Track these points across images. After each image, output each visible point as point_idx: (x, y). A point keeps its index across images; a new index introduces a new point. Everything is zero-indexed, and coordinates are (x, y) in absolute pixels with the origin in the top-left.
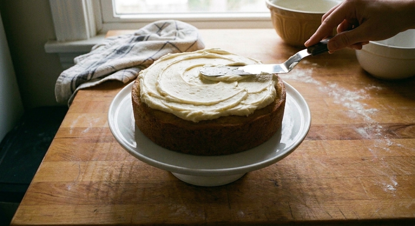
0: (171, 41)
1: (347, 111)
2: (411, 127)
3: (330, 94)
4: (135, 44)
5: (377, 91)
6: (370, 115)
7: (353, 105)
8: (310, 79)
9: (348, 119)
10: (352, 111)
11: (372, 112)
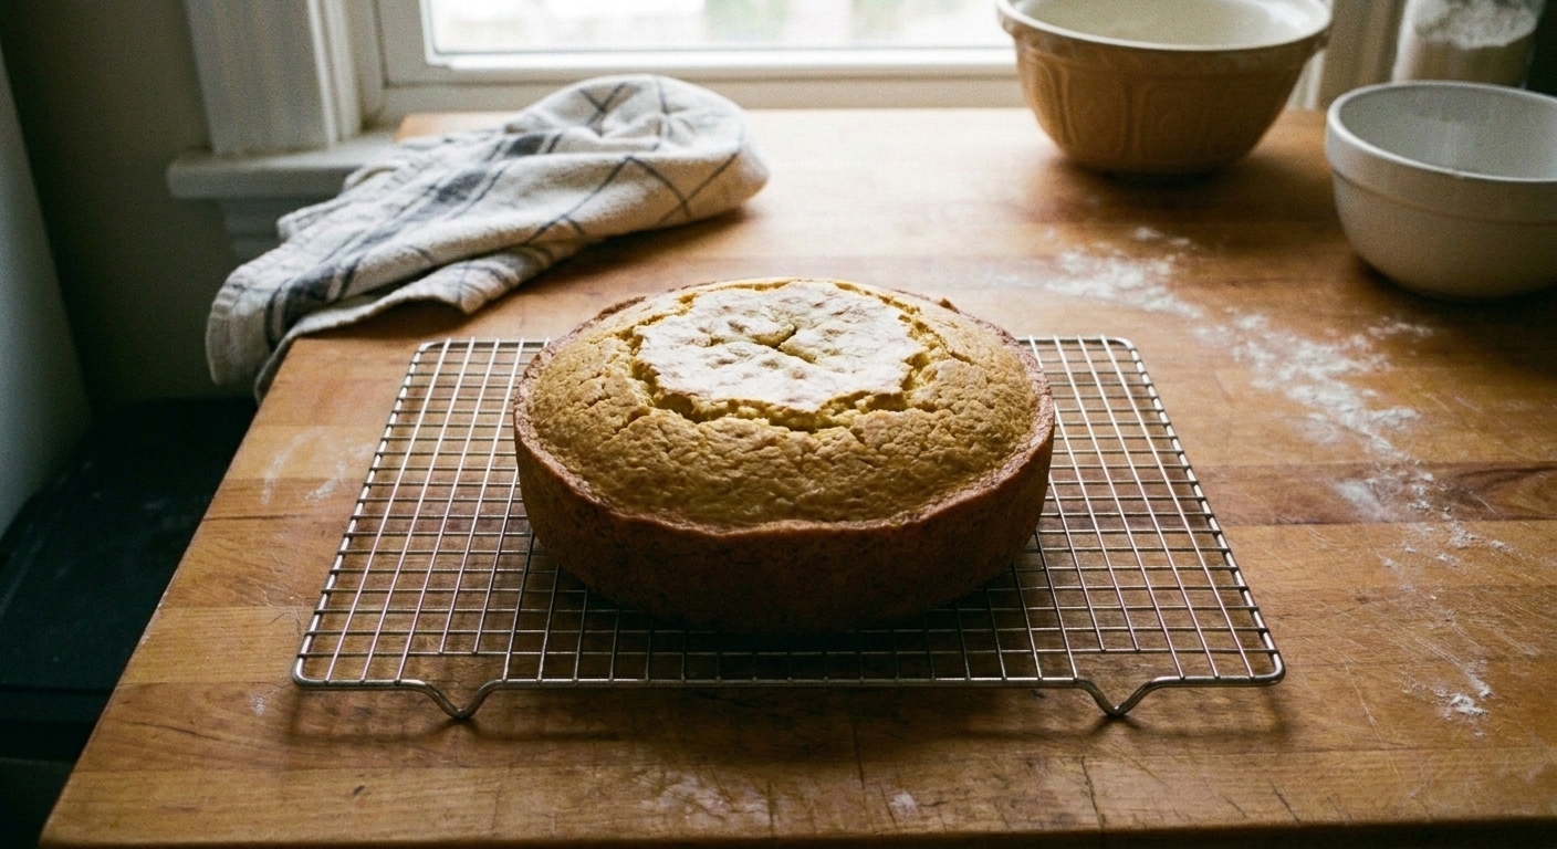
0: (640, 156)
1: (1302, 418)
2: (1541, 477)
3: (1237, 352)
4: (508, 166)
5: (1416, 340)
6: (1388, 431)
7: (1324, 396)
8: (1161, 295)
9: (1307, 446)
10: (1319, 416)
11: (1394, 422)
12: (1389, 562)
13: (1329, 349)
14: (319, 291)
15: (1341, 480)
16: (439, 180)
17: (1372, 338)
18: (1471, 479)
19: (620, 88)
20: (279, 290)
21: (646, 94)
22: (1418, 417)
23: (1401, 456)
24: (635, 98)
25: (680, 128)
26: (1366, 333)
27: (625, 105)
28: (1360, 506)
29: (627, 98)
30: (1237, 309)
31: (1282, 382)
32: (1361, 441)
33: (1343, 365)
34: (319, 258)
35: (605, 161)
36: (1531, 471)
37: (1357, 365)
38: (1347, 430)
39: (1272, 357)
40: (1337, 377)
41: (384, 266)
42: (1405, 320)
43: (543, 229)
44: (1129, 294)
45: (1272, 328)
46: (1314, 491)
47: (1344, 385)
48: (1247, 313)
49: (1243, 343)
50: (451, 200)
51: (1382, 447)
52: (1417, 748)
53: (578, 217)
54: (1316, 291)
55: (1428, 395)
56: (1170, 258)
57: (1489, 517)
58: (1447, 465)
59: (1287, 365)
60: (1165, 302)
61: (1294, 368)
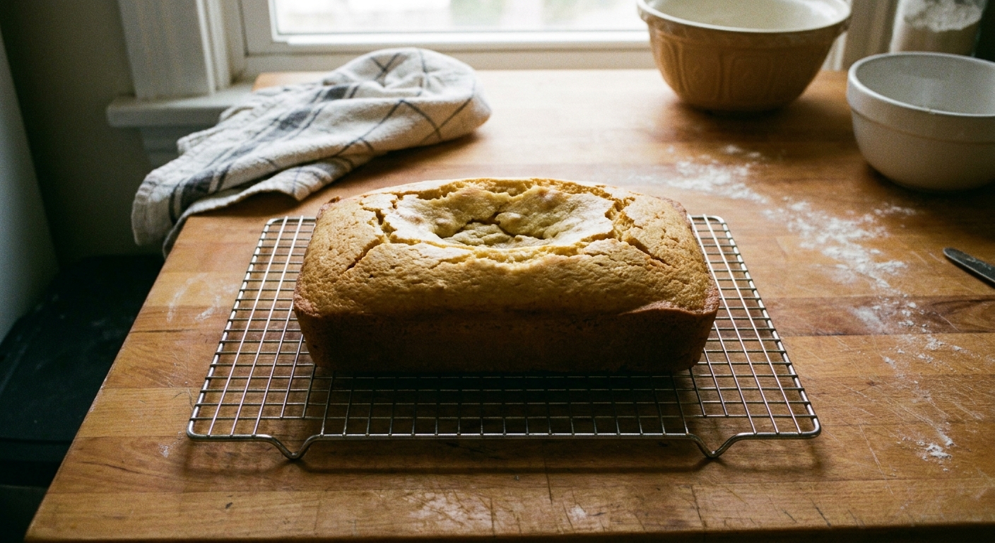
1: (832, 268)
3: (790, 225)
4: (325, 106)
5: (904, 218)
6: (887, 276)
7: (846, 253)
8: (742, 189)
9: (835, 286)
10: (843, 266)
11: (891, 270)
12: (888, 359)
13: (849, 223)
14: (204, 187)
15: (856, 306)
16: (281, 115)
17: (876, 216)
18: (940, 307)
19: (396, 56)
20: (178, 185)
21: (413, 60)
22: (906, 267)
23: (895, 292)
24: (406, 63)
25: (434, 82)
26: (873, 213)
27: (400, 67)
28: (869, 324)
29: (401, 62)
30: (790, 198)
31: (819, 244)
32: (870, 282)
33: (858, 233)
34: (203, 165)
35: (387, 103)
36: (979, 301)
37: (867, 234)
38: (861, 274)
39: (812, 228)
40: (855, 241)
41: (245, 170)
42: (899, 205)
43: (347, 147)
44: (722, 188)
45: (813, 210)
46: (839, 314)
47: (859, 246)
48: (797, 200)
49: (794, 220)
50: (289, 127)
51: (883, 286)
52: (905, 479)
53: (369, 139)
54: (841, 187)
55: (913, 252)
56: (748, 165)
57: (951, 331)
58: (924, 298)
59: (822, 233)
60: (744, 193)
61: (827, 236)
